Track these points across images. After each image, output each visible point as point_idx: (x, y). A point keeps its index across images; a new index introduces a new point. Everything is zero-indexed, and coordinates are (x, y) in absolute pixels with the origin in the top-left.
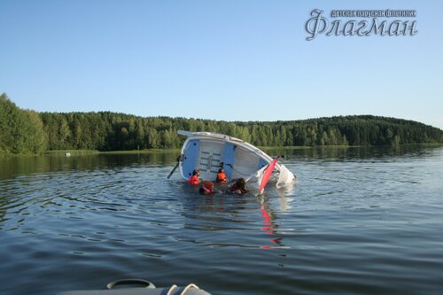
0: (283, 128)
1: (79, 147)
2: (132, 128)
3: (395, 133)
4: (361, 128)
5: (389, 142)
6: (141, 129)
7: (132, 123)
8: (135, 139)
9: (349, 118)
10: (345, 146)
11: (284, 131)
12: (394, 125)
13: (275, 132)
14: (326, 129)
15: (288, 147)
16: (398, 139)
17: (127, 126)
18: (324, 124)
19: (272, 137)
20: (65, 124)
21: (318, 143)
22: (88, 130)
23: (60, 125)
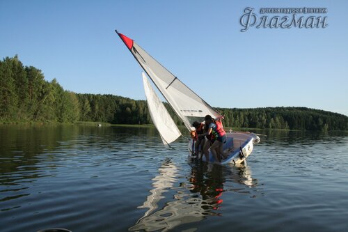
0: (241, 113)
1: (96, 120)
2: (134, 108)
3: (325, 122)
4: (299, 117)
5: (319, 128)
6: (141, 109)
7: (134, 105)
8: (136, 116)
9: (289, 109)
10: (287, 130)
11: (242, 116)
12: (324, 116)
13: (235, 117)
14: (272, 116)
15: (244, 129)
16: (326, 127)
17: (130, 106)
18: (271, 113)
19: (233, 120)
20: (87, 102)
21: (267, 126)
22: (103, 108)
23: (84, 103)
